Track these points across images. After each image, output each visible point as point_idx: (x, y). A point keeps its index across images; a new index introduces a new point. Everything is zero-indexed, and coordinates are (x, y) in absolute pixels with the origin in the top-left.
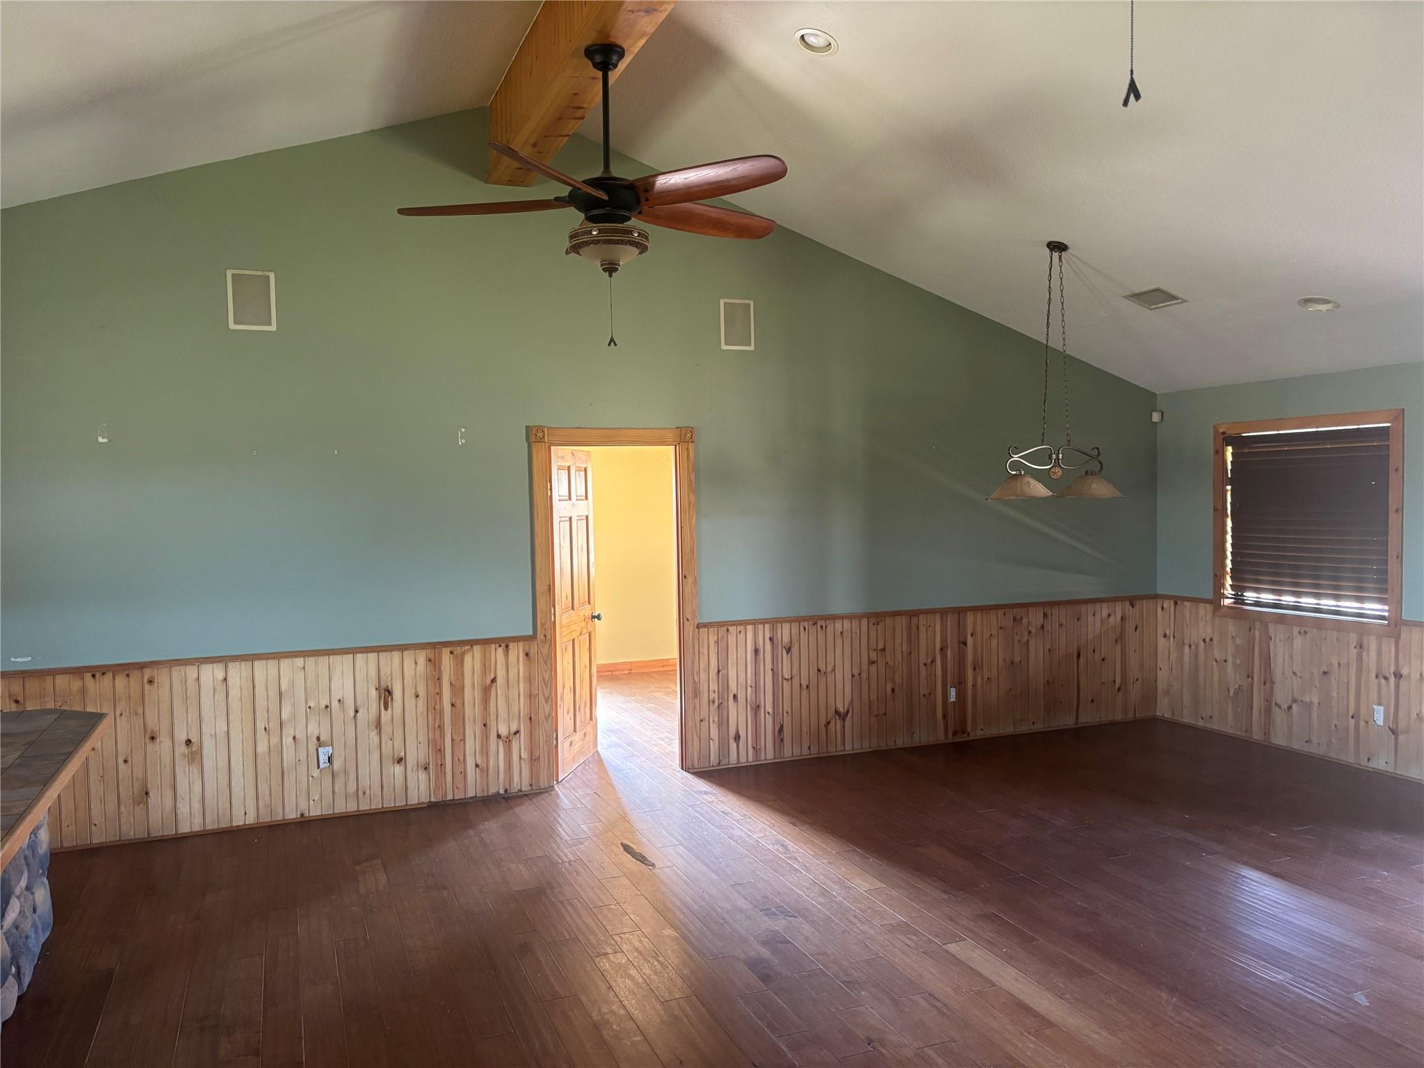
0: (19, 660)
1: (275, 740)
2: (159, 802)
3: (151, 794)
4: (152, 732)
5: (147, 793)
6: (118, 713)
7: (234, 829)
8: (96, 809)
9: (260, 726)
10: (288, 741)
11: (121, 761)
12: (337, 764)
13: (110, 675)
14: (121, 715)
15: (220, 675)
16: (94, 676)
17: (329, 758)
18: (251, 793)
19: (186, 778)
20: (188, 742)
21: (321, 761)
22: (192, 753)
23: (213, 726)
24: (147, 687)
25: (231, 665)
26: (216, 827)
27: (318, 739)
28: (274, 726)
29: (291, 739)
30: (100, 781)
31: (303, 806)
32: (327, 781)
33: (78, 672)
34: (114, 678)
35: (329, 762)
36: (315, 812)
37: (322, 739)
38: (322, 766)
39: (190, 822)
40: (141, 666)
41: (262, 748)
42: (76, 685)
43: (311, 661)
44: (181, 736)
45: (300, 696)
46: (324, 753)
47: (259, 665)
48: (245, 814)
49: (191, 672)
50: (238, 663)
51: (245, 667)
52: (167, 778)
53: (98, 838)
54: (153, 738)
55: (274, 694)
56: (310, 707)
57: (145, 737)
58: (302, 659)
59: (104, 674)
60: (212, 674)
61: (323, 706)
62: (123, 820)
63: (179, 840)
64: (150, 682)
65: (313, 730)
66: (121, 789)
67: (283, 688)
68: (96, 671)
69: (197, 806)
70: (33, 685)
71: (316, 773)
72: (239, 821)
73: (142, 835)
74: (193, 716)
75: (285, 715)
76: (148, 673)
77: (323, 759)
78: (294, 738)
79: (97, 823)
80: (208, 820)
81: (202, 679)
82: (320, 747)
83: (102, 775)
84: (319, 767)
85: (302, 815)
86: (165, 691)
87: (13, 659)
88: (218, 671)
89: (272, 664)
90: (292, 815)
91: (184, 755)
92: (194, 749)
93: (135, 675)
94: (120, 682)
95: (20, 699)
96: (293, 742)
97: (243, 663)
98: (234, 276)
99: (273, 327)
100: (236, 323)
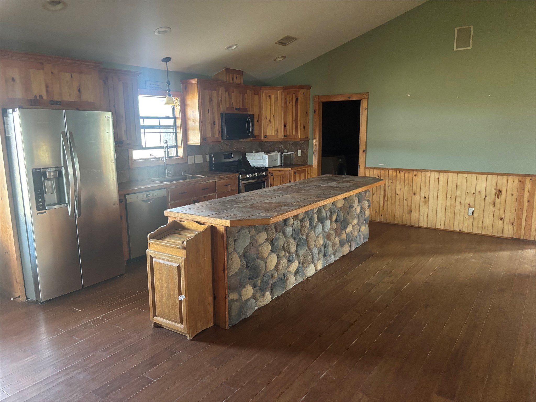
0: (381, 164)
1: (453, 202)
2: (414, 215)
3: (412, 212)
4: (414, 192)
5: (411, 211)
6: (405, 184)
7: (436, 229)
8: (397, 213)
9: (449, 196)
10: (458, 203)
11: (405, 199)
12: (475, 215)
13: (404, 172)
14: (406, 185)
15: (437, 177)
16: (399, 172)
17: (472, 212)
18: (443, 219)
19: (423, 210)
20: (425, 197)
21: (469, 213)
22: (426, 201)
23: (433, 194)
24: (414, 177)
25: (441, 173)
26: (431, 227)
27: (469, 204)
28: (453, 197)
29: (459, 203)
30: (398, 205)
31: (461, 227)
32: (471, 220)
33: (395, 170)
34: (405, 172)
35: (472, 213)
36: (465, 230)
37: (471, 205)
38: (469, 214)
39: (423, 224)
40: (413, 170)
41: (448, 204)
42: (395, 174)
43: (470, 175)
44: (423, 195)
45: (464, 187)
46: (471, 210)
47: (450, 175)
48: (440, 225)
49: (428, 174)
50: (443, 173)
51: (446, 174)
52: (418, 208)
53: (396, 222)
54: (414, 194)
55: (454, 186)
56: (467, 192)
57: (412, 193)
58: (466, 174)
59: (402, 171)
60: (434, 176)
61: (472, 193)
62: (404, 218)
63: (419, 228)
64: (415, 176)
65: (468, 201)
66: (404, 208)
67: (458, 184)
68: (401, 170)
69: (425, 219)
70: (383, 172)
71: (467, 217)
72: (438, 227)
73: (409, 224)
74: (427, 189)
75: (458, 194)
76: (415, 173)
77: (470, 212)
78: (460, 202)
79: (397, 217)
80: (429, 224)
81: (431, 177)
82: (469, 207)
83: (399, 202)
84: (468, 215)
85: (460, 230)
86: (419, 180)
87: (379, 164)
88: (436, 175)
89: (455, 175)
90: (456, 229)
91: (423, 201)
92: (426, 200)
93: (411, 172)
94: (407, 175)
95: (380, 176)
96: (460, 204)
97: (445, 173)
98: (458, 30)
99: (470, 48)
100: (456, 48)
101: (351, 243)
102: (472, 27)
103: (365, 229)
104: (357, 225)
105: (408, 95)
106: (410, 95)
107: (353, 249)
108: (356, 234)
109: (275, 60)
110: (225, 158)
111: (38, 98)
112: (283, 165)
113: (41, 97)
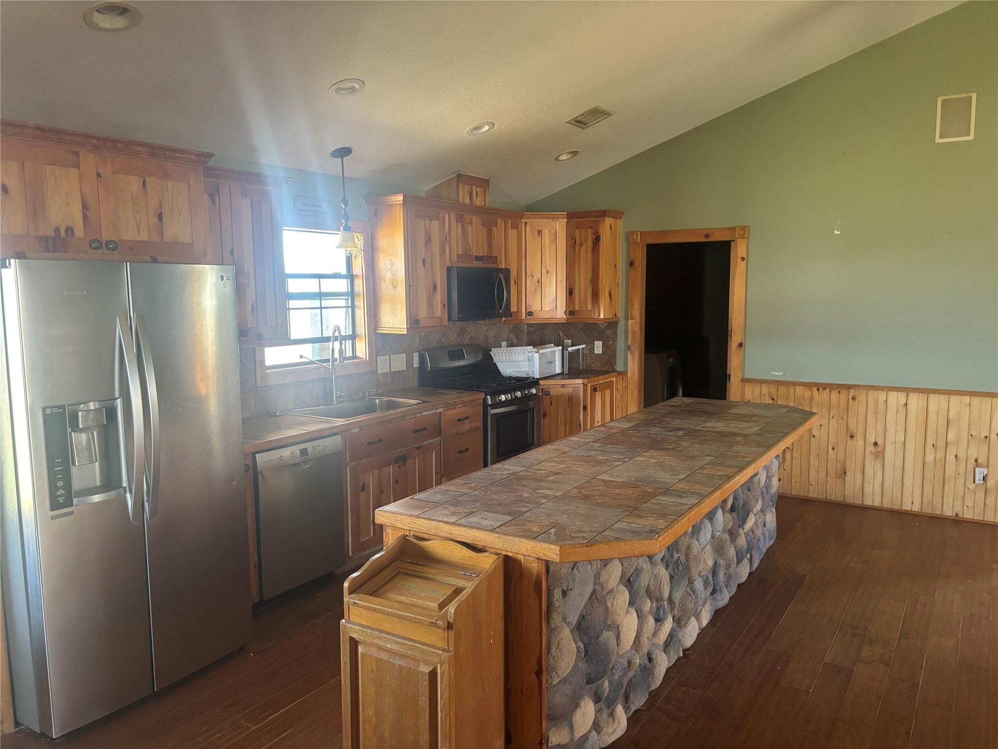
0: (776, 373)
1: (940, 455)
2: (853, 480)
3: (848, 473)
4: (852, 432)
5: (845, 473)
6: (831, 416)
7: (903, 511)
8: (813, 475)
9: (930, 442)
10: (951, 458)
11: (830, 448)
12: (990, 483)
13: (828, 390)
14: (833, 417)
15: (903, 401)
16: (818, 389)
17: (984, 477)
18: (918, 490)
19: (872, 467)
20: (876, 444)
21: (977, 479)
22: (878, 452)
23: (894, 436)
24: (851, 402)
25: (911, 394)
26: (890, 507)
27: (976, 460)
28: (941, 444)
29: (953, 457)
30: (816, 458)
31: (958, 508)
32: (980, 494)
33: (809, 385)
34: (830, 391)
35: (984, 480)
36: (968, 515)
37: (979, 461)
38: (977, 482)
39: (873, 499)
40: (849, 387)
41: (930, 458)
42: (807, 394)
43: (976, 400)
44: (871, 439)
45: (964, 424)
46: (980, 473)
47: (933, 398)
48: (912, 503)
49: (882, 396)
50: (917, 394)
51: (922, 397)
52: (859, 466)
53: (812, 494)
54: (852, 437)
55: (943, 421)
56: (971, 435)
57: (847, 434)
58: (969, 397)
59: (824, 389)
60: (895, 399)
61: (983, 436)
62: (828, 487)
63: (863, 509)
64: (853, 398)
65: (973, 453)
66: (829, 465)
67: (951, 418)
68: (821, 387)
69: (878, 490)
70: (782, 390)
71: (972, 486)
72: (907, 507)
73: (840, 499)
74: (880, 427)
75: (951, 437)
76: (852, 392)
77: (979, 477)
78: (956, 456)
79: (812, 484)
80: (884, 500)
81: (889, 402)
82: (977, 467)
83: (818, 454)
84: (974, 482)
85: (957, 515)
86: (862, 408)
87: (772, 373)
88: (901, 397)
89: (943, 397)
90: (948, 512)
91: (872, 452)
92: (879, 450)
93: (844, 392)
94: (834, 395)
95: (775, 397)
96: (955, 460)
97: (920, 394)
98: (943, 101)
99: (971, 137)
100: (941, 137)
101: (751, 553)
102: (974, 96)
103: (771, 518)
104: (760, 513)
105: (836, 232)
106: (839, 233)
107: (756, 565)
108: (759, 532)
109: (557, 159)
110: (451, 360)
111: (63, 233)
112: (566, 371)
113: (70, 230)
